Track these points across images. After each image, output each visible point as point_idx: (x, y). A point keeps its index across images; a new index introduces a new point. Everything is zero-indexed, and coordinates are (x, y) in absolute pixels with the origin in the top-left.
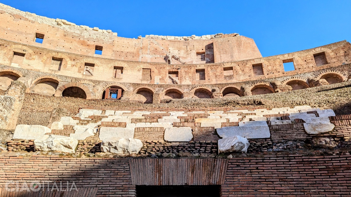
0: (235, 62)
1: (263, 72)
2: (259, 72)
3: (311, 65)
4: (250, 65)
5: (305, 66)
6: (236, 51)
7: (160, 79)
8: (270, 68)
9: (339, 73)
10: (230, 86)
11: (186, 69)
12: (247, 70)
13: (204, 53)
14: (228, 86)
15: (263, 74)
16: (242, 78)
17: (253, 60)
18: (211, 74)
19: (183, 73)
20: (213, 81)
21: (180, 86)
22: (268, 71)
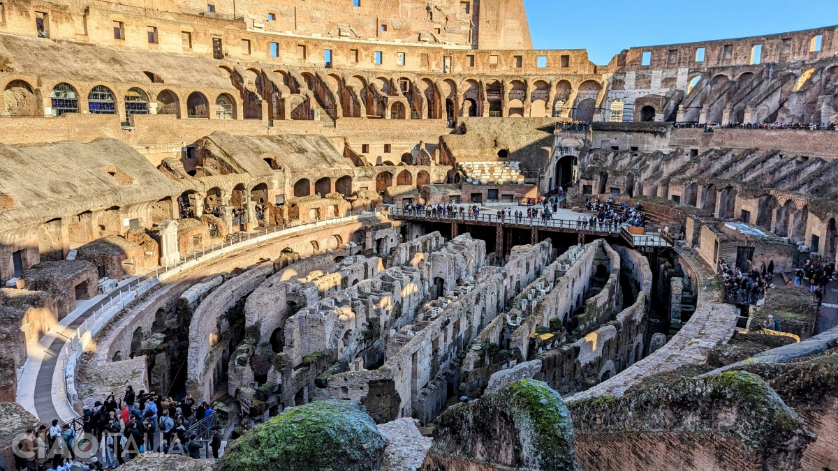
0: (500, 51)
1: (521, 64)
3: (557, 65)
4: (512, 55)
5: (553, 66)
6: (503, 8)
8: (527, 62)
9: (570, 80)
10: (494, 78)
11: (458, 55)
12: (509, 61)
15: (521, 67)
16: (504, 68)
17: (516, 51)
18: (479, 61)
19: (456, 60)
20: (481, 71)
21: (454, 76)
22: (526, 64)
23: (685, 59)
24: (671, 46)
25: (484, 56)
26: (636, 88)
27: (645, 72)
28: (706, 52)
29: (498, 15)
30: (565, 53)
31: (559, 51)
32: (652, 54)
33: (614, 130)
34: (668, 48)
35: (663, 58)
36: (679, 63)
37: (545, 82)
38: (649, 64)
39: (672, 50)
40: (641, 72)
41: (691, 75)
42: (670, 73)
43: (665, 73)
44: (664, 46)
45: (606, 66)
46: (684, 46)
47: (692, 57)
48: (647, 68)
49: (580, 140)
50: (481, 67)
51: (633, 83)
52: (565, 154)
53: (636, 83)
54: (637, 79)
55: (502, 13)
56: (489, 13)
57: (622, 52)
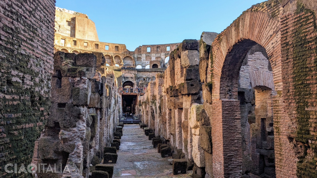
1: (98, 47)
2: (97, 47)
3: (114, 50)
4: (94, 43)
5: (112, 50)
6: (87, 27)
7: (58, 42)
8: (101, 47)
9: (120, 56)
10: (87, 52)
11: (69, 39)
12: (93, 45)
13: (70, 22)
14: (86, 51)
15: (98, 49)
16: (91, 48)
17: (96, 42)
18: (79, 44)
19: (68, 41)
20: (80, 48)
21: (67, 48)
22: (100, 48)
23: (163, 50)
24: (157, 45)
25: (81, 42)
26: (146, 60)
27: (149, 54)
28: (170, 48)
29: (84, 29)
30: (117, 45)
31: (114, 44)
32: (151, 48)
33: (145, 71)
34: (156, 46)
35: (155, 49)
36: (161, 51)
37: (109, 56)
38: (150, 51)
39: (158, 47)
40: (147, 54)
41: (166, 56)
42: (158, 55)
43: (156, 55)
44: (155, 45)
45: (134, 52)
46: (162, 45)
47: (166, 49)
48: (149, 53)
49: (133, 74)
50: (80, 46)
51: (145, 58)
52: (126, 80)
53: (146, 59)
54: (146, 57)
55: (86, 28)
56: (80, 28)
57: (139, 47)
